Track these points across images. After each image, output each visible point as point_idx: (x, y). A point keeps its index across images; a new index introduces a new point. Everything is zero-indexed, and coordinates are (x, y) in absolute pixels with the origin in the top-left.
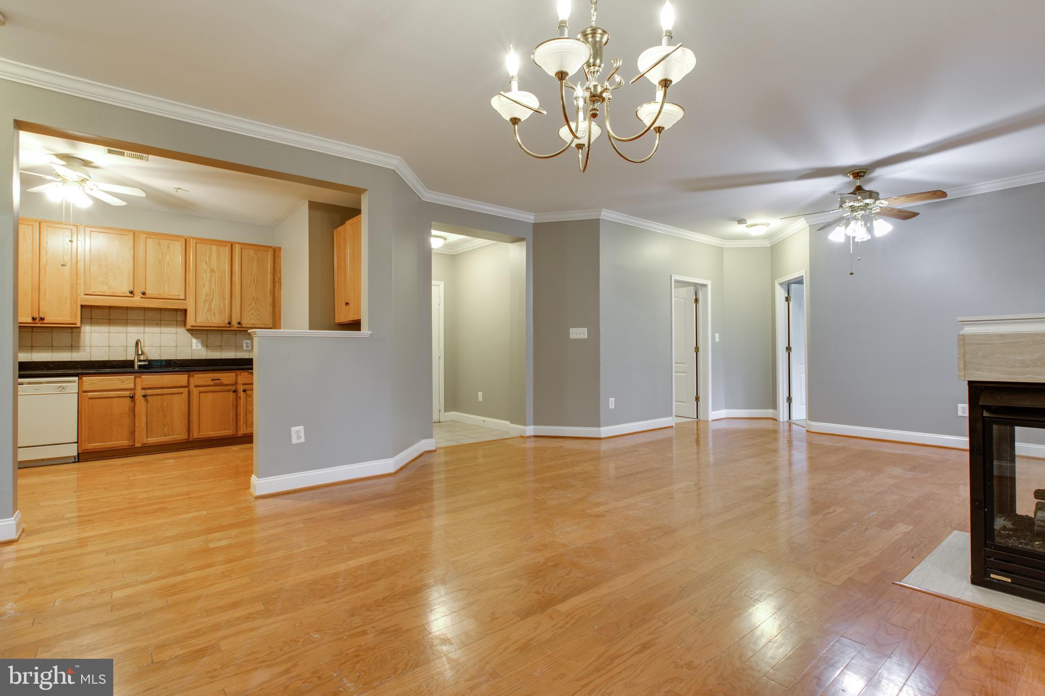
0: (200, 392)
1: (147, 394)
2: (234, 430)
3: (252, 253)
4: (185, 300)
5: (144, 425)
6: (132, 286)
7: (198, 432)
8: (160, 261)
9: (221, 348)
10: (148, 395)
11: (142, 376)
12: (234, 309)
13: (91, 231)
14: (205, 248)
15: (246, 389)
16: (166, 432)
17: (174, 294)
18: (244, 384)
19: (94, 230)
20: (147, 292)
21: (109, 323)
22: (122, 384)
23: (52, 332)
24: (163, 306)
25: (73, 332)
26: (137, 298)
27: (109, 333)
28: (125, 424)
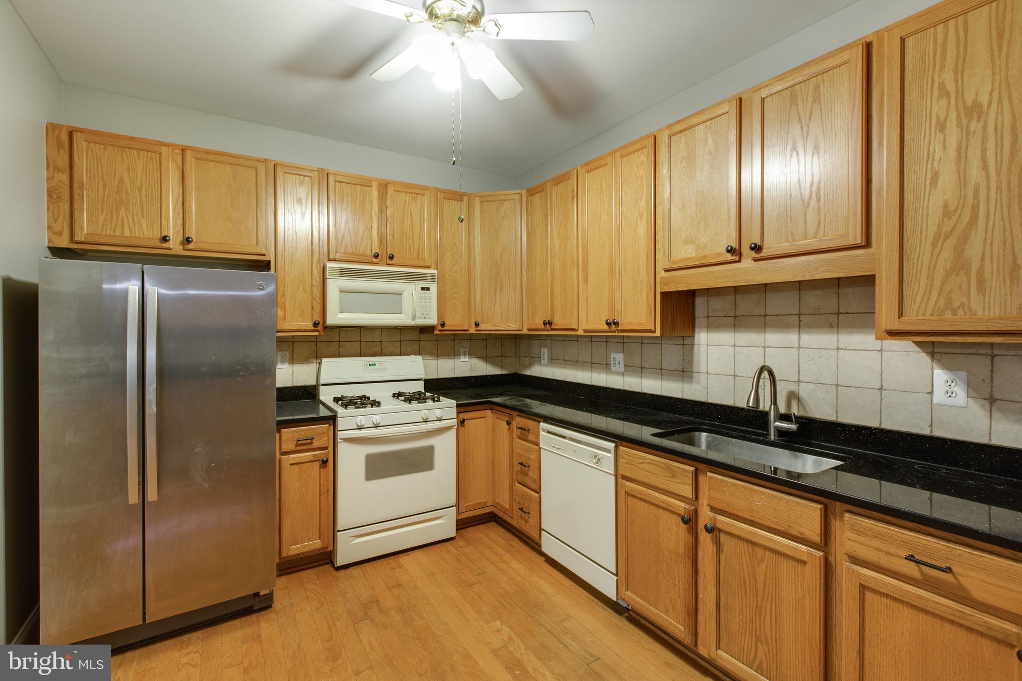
0: (864, 587)
1: (719, 526)
4: (867, 246)
6: (734, 236)
10: (719, 530)
11: (709, 474)
13: (671, 136)
19: (675, 130)
20: (764, 245)
21: (734, 325)
22: (671, 479)
23: (661, 344)
24: (804, 276)
25: (684, 343)
26: (747, 263)
27: (735, 346)
28: (679, 581)
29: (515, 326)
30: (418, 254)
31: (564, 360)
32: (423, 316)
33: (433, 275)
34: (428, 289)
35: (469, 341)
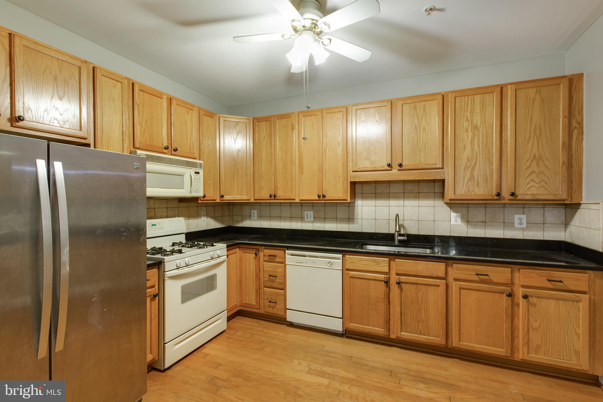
0: (460, 288)
1: (402, 280)
2: (509, 351)
3: (532, 92)
4: (443, 168)
5: (398, 315)
6: (390, 159)
7: (458, 339)
8: (416, 128)
9: (484, 223)
10: (402, 282)
11: (396, 260)
12: (504, 176)
13: (356, 110)
14: (466, 100)
15: (528, 294)
16: (421, 330)
17: (430, 163)
18: (523, 286)
19: (359, 107)
20: (403, 164)
21: (375, 197)
22: (377, 266)
23: (337, 206)
24: (419, 178)
25: (350, 205)
26: (395, 171)
27: (375, 206)
28: (381, 310)
29: (247, 198)
30: (190, 150)
31: (270, 216)
32: (196, 191)
33: (201, 164)
34: (198, 173)
35: (206, 207)
